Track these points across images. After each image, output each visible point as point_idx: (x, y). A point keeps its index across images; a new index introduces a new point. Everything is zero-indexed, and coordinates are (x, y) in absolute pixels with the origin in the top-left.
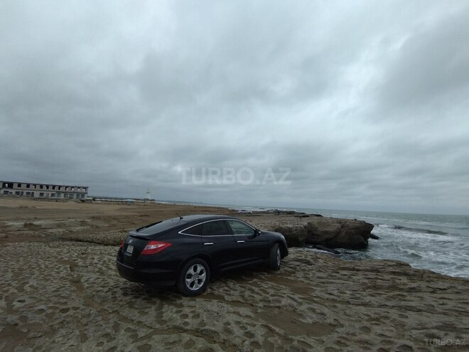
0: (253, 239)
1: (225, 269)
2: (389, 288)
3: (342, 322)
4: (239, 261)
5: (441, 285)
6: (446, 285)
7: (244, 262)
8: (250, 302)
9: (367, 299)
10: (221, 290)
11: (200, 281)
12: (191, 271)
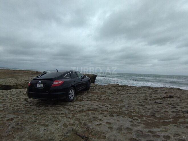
0: (83, 79)
1: (79, 90)
2: (122, 90)
3: (122, 99)
4: (82, 87)
5: (133, 88)
6: (135, 88)
7: (83, 87)
8: (93, 99)
9: (122, 93)
10: (80, 98)
11: (73, 95)
12: (70, 92)
